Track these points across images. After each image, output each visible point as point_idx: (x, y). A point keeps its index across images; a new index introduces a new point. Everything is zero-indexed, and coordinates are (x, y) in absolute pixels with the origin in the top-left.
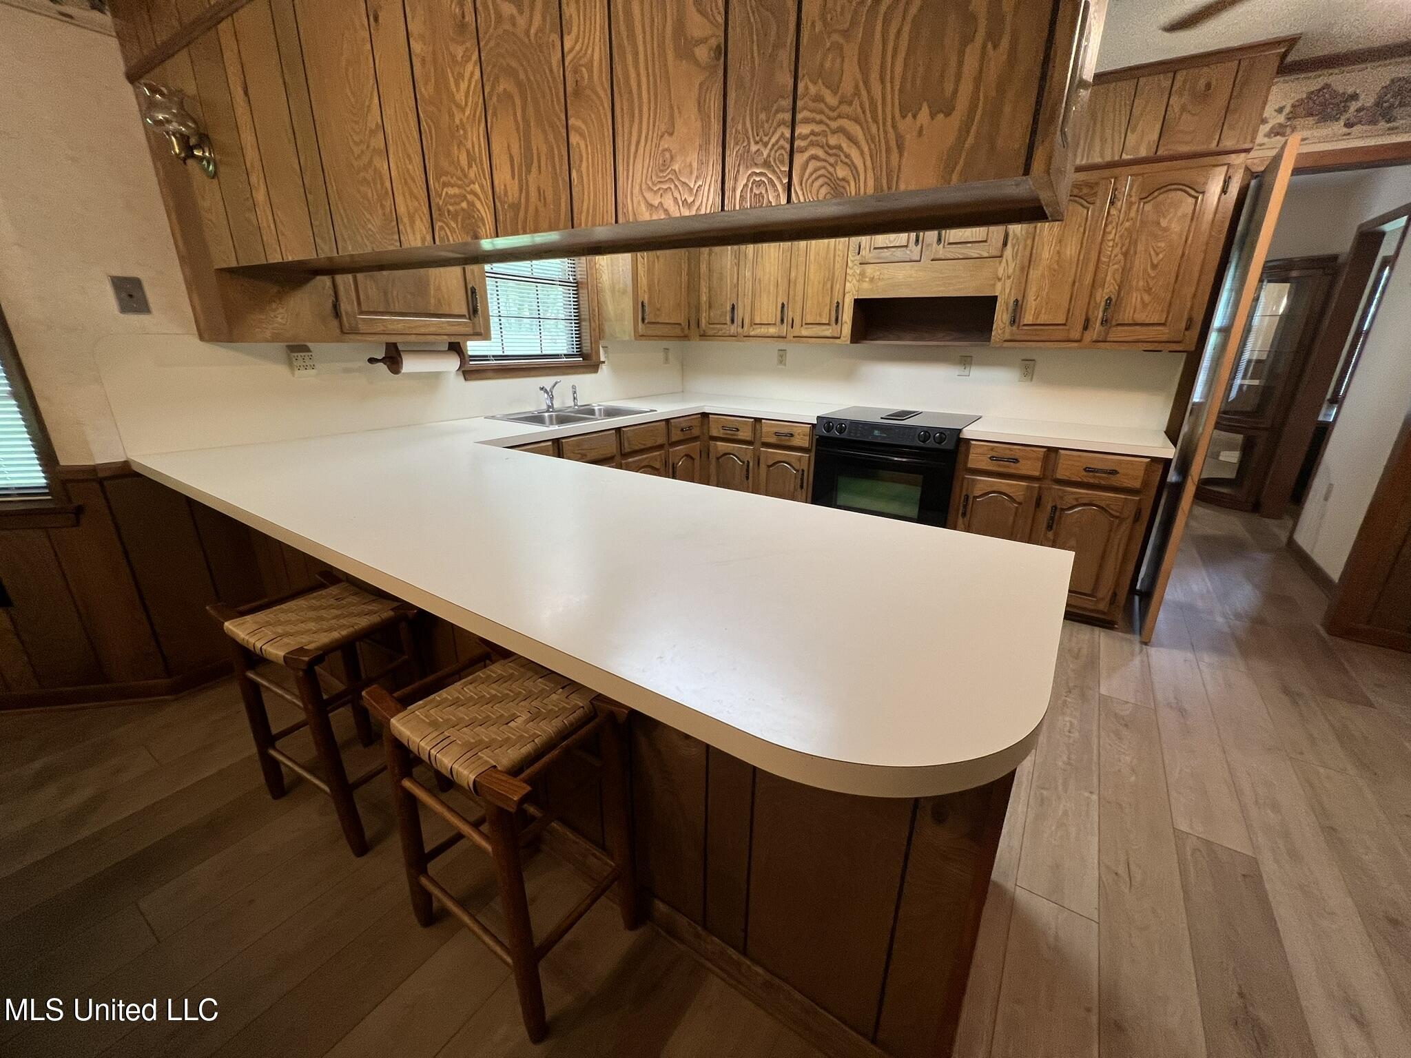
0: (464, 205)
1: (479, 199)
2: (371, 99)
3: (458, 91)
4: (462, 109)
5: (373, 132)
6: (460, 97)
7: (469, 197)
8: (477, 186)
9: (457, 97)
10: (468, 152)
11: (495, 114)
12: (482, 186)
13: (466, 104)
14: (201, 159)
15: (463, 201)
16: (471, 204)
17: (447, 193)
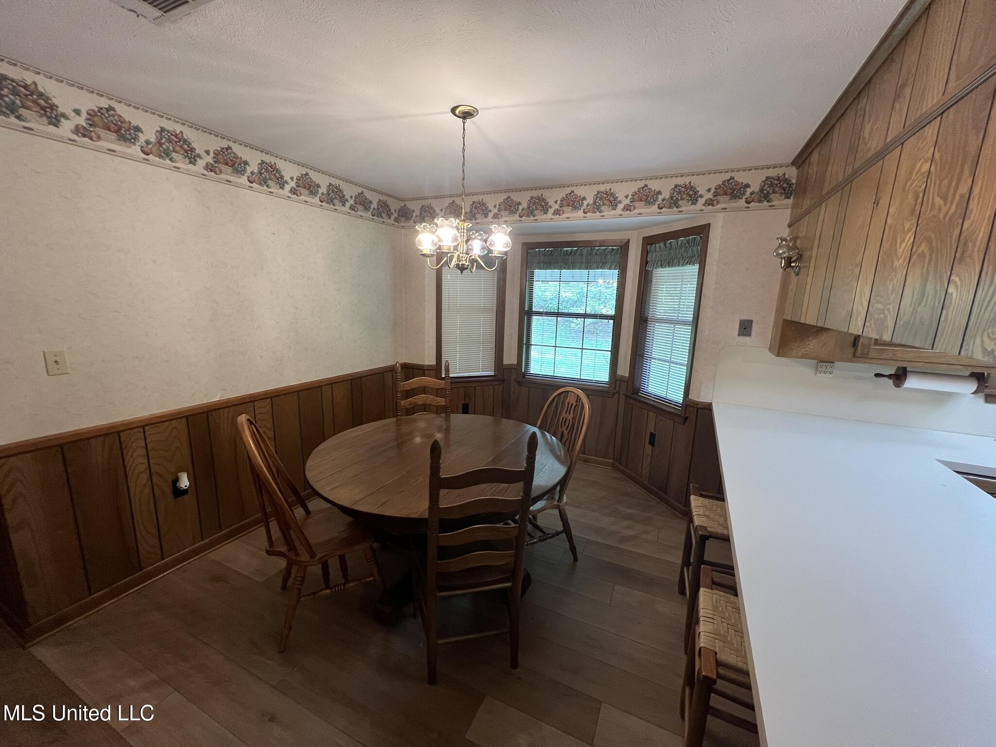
0: (882, 316)
1: (890, 314)
2: (862, 247)
3: (900, 248)
4: (899, 259)
5: (857, 265)
6: (899, 254)
7: (886, 312)
8: (891, 307)
9: (898, 251)
10: (894, 284)
11: (914, 264)
12: (893, 307)
13: (901, 257)
14: (793, 267)
15: (882, 313)
16: (886, 316)
17: (877, 307)
